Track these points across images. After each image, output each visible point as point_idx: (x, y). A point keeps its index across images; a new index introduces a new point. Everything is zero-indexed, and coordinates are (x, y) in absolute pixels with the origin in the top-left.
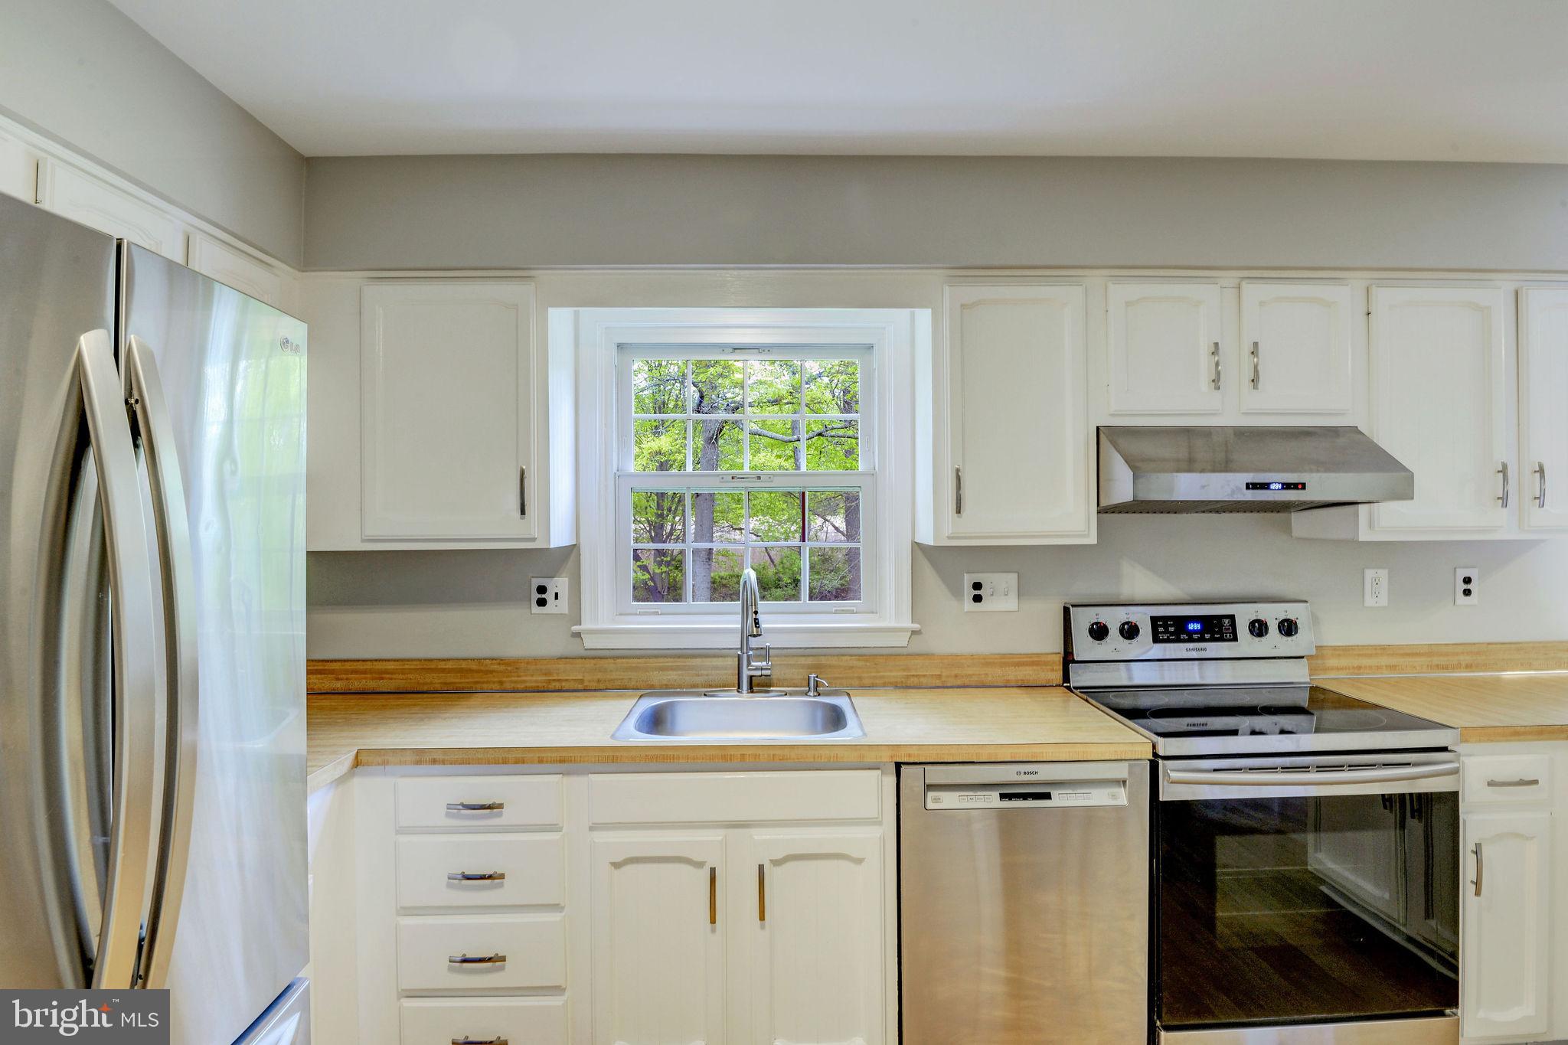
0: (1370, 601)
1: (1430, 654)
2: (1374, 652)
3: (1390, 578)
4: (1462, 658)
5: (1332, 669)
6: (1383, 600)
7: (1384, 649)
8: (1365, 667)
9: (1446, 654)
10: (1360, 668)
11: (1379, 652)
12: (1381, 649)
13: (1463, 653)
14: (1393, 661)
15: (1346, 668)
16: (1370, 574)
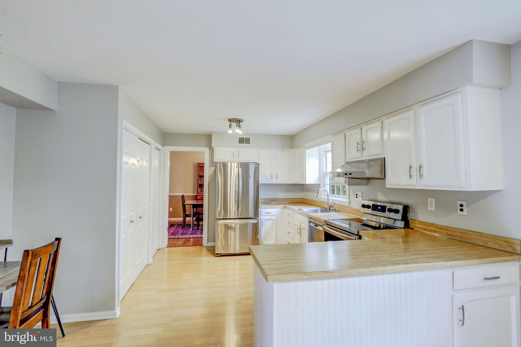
0: (430, 209)
1: (447, 230)
2: (429, 225)
3: (435, 201)
4: (458, 234)
5: (418, 227)
6: (433, 209)
7: (432, 225)
8: (427, 229)
9: (452, 231)
10: (425, 229)
11: (431, 225)
12: (431, 224)
13: (458, 232)
14: (435, 229)
15: (422, 228)
16: (429, 200)
